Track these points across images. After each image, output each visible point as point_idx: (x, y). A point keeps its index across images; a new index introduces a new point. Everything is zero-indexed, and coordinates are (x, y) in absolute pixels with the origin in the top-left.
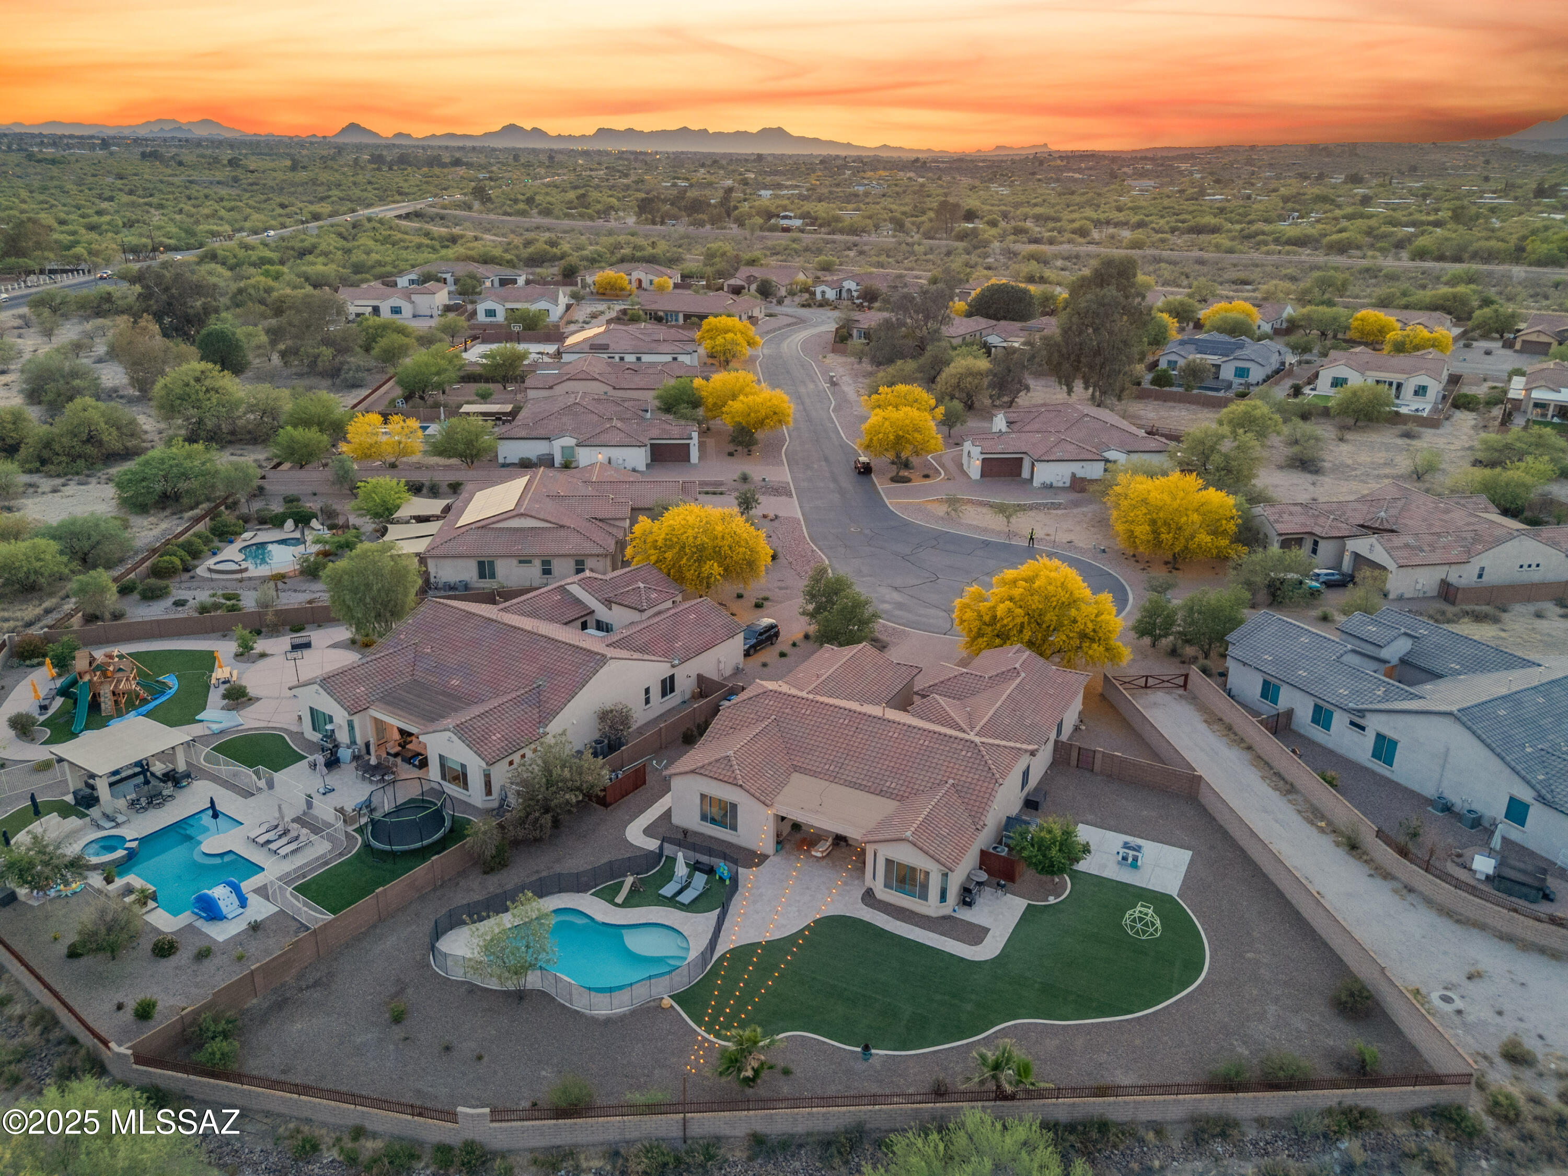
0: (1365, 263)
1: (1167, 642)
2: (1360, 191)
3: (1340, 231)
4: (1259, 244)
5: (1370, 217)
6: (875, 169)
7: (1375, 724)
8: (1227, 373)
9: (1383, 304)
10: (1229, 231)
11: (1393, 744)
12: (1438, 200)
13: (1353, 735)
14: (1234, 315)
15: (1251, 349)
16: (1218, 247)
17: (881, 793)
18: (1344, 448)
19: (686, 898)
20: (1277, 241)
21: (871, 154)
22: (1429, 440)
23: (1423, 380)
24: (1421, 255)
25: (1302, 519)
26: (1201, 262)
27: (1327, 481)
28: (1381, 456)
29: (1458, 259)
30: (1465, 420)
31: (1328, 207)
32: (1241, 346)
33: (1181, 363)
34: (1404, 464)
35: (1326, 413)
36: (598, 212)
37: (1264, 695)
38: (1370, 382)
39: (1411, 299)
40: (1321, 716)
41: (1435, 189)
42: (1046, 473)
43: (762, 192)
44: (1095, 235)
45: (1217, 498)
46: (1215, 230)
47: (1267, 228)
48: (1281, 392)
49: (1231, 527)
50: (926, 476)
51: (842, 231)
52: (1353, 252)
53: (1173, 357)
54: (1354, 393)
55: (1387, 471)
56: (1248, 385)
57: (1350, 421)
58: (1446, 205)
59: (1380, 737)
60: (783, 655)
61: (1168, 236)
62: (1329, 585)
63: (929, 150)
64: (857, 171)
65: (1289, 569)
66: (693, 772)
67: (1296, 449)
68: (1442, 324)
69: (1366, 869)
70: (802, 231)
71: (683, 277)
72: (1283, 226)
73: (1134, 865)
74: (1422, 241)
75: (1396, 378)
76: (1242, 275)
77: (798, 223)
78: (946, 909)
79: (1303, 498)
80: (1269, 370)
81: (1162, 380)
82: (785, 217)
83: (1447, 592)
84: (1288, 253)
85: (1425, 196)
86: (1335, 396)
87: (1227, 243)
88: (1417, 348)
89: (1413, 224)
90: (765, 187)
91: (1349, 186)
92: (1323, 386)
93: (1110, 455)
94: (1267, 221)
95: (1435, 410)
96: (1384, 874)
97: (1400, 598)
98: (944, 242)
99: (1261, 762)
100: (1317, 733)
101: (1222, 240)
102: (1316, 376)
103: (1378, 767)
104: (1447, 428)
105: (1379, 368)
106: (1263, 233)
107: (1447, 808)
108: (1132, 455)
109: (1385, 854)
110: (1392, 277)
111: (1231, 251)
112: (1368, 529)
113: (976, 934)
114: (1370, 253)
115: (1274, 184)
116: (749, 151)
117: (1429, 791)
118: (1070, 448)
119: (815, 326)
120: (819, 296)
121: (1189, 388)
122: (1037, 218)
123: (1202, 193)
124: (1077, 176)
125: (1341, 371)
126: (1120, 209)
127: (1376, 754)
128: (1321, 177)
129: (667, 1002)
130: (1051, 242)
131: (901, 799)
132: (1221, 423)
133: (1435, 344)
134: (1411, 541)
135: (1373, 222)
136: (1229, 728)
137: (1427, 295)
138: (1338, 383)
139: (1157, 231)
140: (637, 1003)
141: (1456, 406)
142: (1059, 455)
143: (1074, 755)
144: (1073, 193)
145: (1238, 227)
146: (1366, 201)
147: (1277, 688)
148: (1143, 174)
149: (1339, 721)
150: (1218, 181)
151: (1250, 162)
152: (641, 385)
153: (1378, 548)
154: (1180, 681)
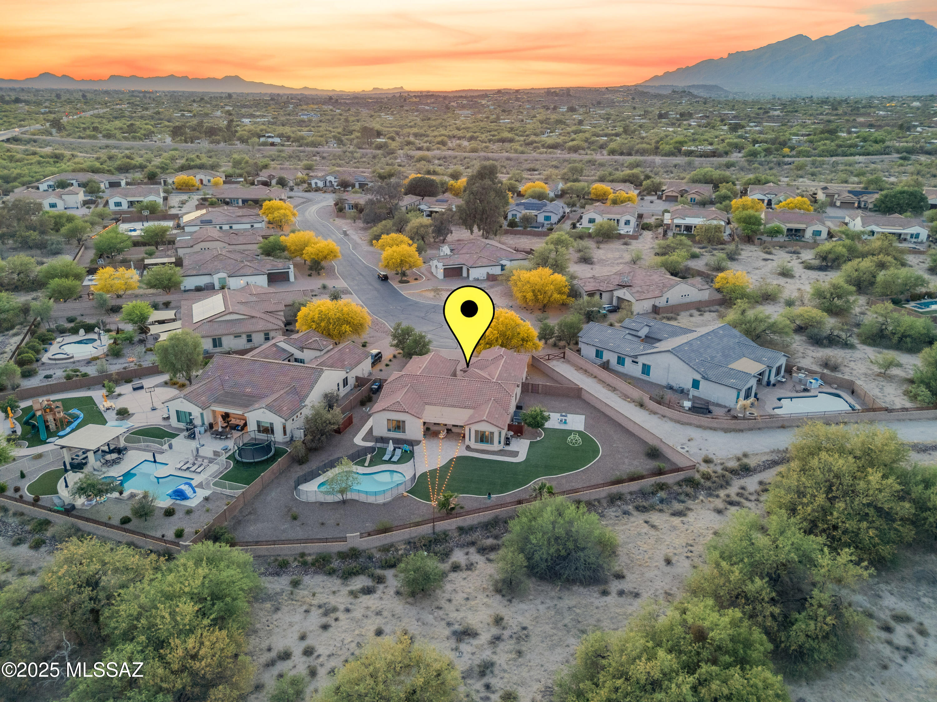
0: (588, 157)
1: (551, 341)
2: (576, 117)
3: (573, 140)
4: (535, 148)
5: (585, 132)
6: (307, 104)
7: (642, 360)
8: (541, 219)
9: (602, 180)
10: (518, 141)
11: (649, 367)
12: (614, 121)
13: (634, 366)
14: (537, 189)
15: (550, 206)
16: (516, 151)
17: (465, 408)
18: (601, 252)
19: (395, 459)
20: (543, 146)
21: (299, 93)
22: (635, 245)
23: (628, 217)
24: (612, 152)
25: (594, 284)
26: (508, 159)
27: (597, 267)
28: (617, 254)
29: (630, 154)
30: (648, 235)
31: (563, 126)
32: (545, 205)
33: (519, 215)
34: (627, 257)
35: (590, 236)
36: (144, 135)
37: (597, 356)
38: (605, 219)
39: (615, 177)
40: (621, 361)
41: (612, 115)
42: (475, 273)
43: (244, 120)
44: (450, 144)
45: (559, 278)
46: (511, 141)
47: (537, 139)
48: (567, 226)
49: (567, 290)
50: (416, 279)
51: (307, 145)
52: (581, 151)
53: (514, 212)
54: (601, 226)
55: (621, 261)
56: (552, 224)
57: (601, 239)
58: (618, 124)
59: (644, 365)
60: (387, 365)
61: (488, 144)
62: (611, 311)
63: (333, 90)
64: (297, 105)
65: (594, 306)
66: (384, 410)
67: (582, 253)
68: (630, 189)
69: (647, 412)
70: (283, 145)
71: (226, 176)
72: (544, 138)
73: (565, 422)
74: (612, 145)
75: (616, 217)
76: (531, 166)
77: (277, 140)
78: (501, 447)
79: (590, 275)
80: (559, 217)
81: (512, 224)
82: (269, 137)
83: (656, 310)
84: (550, 153)
85: (608, 119)
86: (592, 228)
87: (520, 149)
88: (622, 202)
89: (606, 135)
90: (244, 116)
91: (570, 113)
92: (585, 222)
93: (503, 262)
94: (536, 135)
95: (634, 231)
96: (653, 413)
97: (638, 314)
98: (369, 151)
99: (602, 381)
100: (619, 368)
101: (516, 146)
102: (581, 218)
103: (644, 377)
104: (641, 239)
105: (608, 213)
106: (536, 142)
107: (671, 388)
108: (513, 262)
109: (653, 405)
110: (602, 165)
111: (522, 153)
112: (621, 286)
113: (515, 454)
114: (589, 152)
115: (533, 112)
116: (220, 90)
117: (664, 383)
118: (485, 260)
119: (318, 202)
120: (314, 185)
121: (525, 227)
122: (416, 135)
123: (498, 118)
124: (427, 108)
125: (593, 215)
126: (459, 129)
127: (643, 373)
128: (555, 108)
129: (406, 494)
130: (428, 149)
131: (474, 408)
132: (547, 244)
133: (629, 199)
134: (640, 290)
135: (587, 135)
136: (586, 371)
137: (619, 174)
138: (592, 221)
139: (482, 142)
140: (394, 496)
141: (643, 229)
142: (480, 264)
143: (530, 387)
144: (429, 119)
145: (522, 138)
146: (581, 122)
147: (602, 352)
148: (463, 107)
149: (628, 361)
150: (504, 111)
151: (517, 99)
152: (245, 242)
153: (627, 293)
154: (562, 355)
